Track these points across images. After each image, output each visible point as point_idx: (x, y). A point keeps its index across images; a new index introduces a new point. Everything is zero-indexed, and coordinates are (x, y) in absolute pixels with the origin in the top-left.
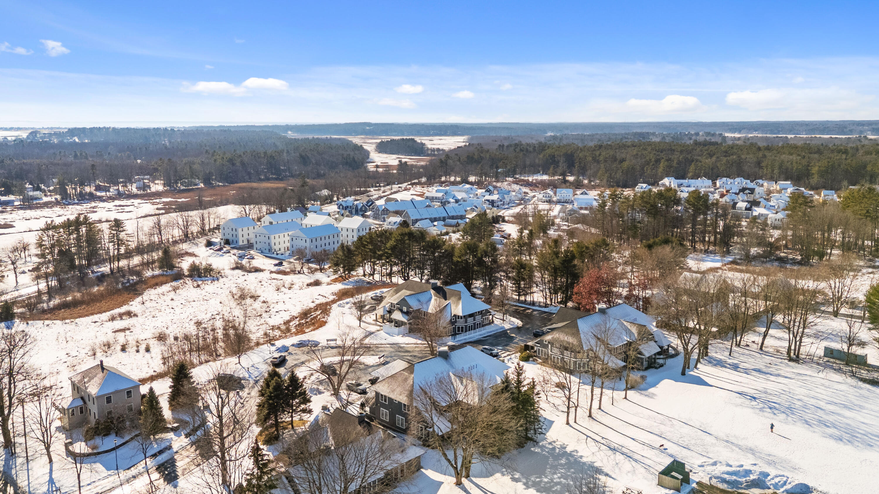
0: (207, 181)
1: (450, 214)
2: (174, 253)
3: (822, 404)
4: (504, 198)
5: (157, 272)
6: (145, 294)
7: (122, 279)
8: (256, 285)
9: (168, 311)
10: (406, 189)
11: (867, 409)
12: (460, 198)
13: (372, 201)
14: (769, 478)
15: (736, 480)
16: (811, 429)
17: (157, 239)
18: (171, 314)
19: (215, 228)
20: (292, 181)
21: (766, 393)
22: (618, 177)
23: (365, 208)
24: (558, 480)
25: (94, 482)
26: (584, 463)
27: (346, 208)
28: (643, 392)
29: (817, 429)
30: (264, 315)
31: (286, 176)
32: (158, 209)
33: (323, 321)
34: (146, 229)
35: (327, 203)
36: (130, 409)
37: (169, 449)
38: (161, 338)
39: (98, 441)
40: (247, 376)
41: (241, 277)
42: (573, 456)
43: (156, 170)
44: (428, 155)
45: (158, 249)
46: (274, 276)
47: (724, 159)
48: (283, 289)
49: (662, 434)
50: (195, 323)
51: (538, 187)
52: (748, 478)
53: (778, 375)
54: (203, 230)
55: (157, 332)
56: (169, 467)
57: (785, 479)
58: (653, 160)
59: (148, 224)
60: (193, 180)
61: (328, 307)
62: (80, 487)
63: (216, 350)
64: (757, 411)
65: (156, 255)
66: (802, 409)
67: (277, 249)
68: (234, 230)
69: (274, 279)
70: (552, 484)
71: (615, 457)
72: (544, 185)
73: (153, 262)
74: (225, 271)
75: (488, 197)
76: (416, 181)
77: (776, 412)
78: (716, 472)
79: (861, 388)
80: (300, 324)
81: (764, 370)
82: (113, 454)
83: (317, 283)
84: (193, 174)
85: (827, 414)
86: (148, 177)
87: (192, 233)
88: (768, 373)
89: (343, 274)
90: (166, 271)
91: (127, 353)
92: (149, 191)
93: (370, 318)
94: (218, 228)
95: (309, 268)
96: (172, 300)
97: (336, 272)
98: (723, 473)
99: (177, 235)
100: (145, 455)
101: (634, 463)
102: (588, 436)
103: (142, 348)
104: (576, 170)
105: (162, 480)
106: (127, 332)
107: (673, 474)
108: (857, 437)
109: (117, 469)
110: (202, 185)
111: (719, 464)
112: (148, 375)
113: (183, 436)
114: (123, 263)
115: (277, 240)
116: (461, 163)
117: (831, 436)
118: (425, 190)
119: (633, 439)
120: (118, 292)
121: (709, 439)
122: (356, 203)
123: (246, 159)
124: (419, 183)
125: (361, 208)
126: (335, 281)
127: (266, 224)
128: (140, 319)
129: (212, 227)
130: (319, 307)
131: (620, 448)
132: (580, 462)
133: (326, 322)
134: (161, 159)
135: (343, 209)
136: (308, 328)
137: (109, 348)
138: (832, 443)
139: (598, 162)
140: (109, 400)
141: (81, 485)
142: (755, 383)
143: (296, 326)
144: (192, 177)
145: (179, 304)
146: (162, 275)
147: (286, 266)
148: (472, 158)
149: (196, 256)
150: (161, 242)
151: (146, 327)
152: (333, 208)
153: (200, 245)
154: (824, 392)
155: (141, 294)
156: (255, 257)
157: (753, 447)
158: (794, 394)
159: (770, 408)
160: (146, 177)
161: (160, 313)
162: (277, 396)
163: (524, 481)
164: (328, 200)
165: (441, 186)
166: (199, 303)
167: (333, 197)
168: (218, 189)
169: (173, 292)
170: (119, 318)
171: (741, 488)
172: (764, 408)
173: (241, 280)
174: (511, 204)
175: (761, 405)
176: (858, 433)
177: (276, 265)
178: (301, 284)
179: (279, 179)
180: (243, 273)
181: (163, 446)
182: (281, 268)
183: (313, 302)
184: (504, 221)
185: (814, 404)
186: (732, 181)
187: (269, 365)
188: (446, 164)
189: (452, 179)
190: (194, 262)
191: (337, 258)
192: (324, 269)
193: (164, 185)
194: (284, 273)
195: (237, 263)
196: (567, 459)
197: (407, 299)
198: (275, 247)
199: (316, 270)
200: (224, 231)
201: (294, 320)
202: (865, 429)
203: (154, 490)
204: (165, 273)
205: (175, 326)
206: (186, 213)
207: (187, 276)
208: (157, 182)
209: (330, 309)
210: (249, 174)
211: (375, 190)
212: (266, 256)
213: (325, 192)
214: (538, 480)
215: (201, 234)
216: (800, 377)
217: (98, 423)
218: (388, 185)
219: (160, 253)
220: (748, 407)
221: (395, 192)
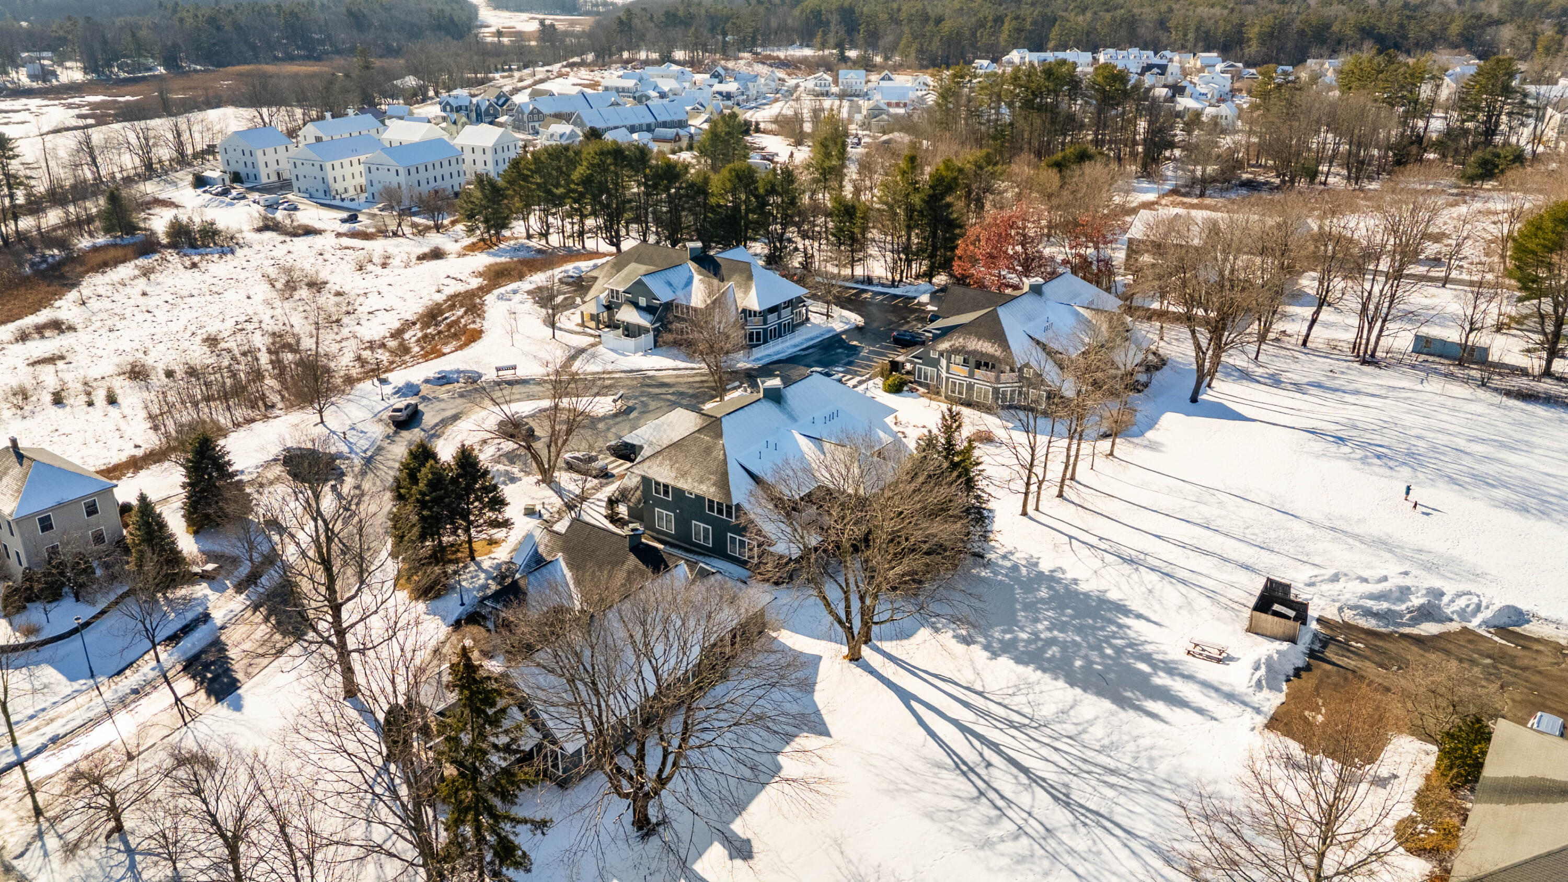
0: (171, 61)
1: (660, 119)
2: (130, 200)
3: (1461, 443)
4: (747, 89)
5: (101, 240)
6: (84, 283)
7: (29, 256)
8: (313, 260)
9: (140, 317)
10: (560, 75)
11: (1540, 447)
12: (666, 89)
13: (504, 95)
14: (1445, 599)
15: (1389, 610)
16: (1468, 493)
17: (89, 175)
18: (148, 323)
19: (203, 152)
20: (339, 61)
21: (1355, 427)
22: (934, 49)
23: (495, 109)
24: (1049, 635)
25: (43, 710)
26: (1087, 595)
27: (459, 109)
28: (1135, 440)
29: (1478, 492)
30: (346, 320)
31: (326, 53)
32: (80, 116)
33: (475, 330)
34: (63, 154)
35: (417, 102)
36: (99, 538)
37: (205, 622)
38: (137, 373)
39: (35, 614)
40: (344, 449)
41: (279, 246)
42: (1059, 581)
43: (63, 41)
44: (587, 13)
45: (95, 194)
46: (346, 241)
47: (1108, 16)
48: (370, 267)
49: (1208, 522)
50: (206, 340)
51: (800, 69)
52: (1410, 604)
53: (1357, 392)
54: (182, 154)
55: (126, 360)
56: (213, 663)
57: (1475, 600)
58: (990, 18)
59: (67, 144)
60: (142, 60)
61: (478, 301)
62: (9, 725)
63: (263, 397)
64: (1359, 464)
65: (93, 207)
66: (1431, 454)
67: (341, 190)
68: (247, 153)
69: (346, 248)
70: (1040, 644)
71: (1140, 578)
72: (811, 66)
73: (90, 220)
74: (245, 234)
75: (718, 87)
76: (576, 59)
77: (1391, 463)
78: (1347, 596)
79: (1511, 409)
80: (425, 337)
81: (1328, 383)
82: (75, 643)
83: (437, 254)
84: (141, 48)
85: (1479, 462)
86: (50, 54)
87: (160, 161)
88: (1337, 390)
89: (486, 236)
90: (121, 237)
91: (68, 408)
92: (55, 82)
93: (569, 320)
94: (211, 150)
95: (414, 225)
96: (144, 294)
97: (471, 231)
98: (1361, 598)
99: (130, 166)
100: (153, 642)
101: (1181, 587)
102: (1070, 537)
103: (100, 397)
104: (860, 37)
105: (202, 694)
106: (60, 364)
107: (1276, 607)
108: (1551, 503)
109: (92, 676)
110: (161, 70)
111: (1343, 579)
112: (123, 457)
113: (231, 591)
114: (26, 223)
115: (338, 172)
116: (656, 26)
117: (1507, 504)
118: (597, 75)
119: (1159, 537)
120: (25, 281)
121: (1296, 525)
122: (474, 100)
123: (242, 19)
124: (583, 64)
125: (487, 110)
126: (472, 248)
127: (308, 142)
128: (81, 334)
129: (199, 148)
130: (454, 300)
131: (1142, 556)
132: (1077, 593)
133: (481, 332)
134: (69, 18)
135: (452, 110)
136: (446, 344)
137: (26, 398)
138: (1514, 519)
139: (898, 23)
140: (46, 524)
141: (13, 719)
142: (1324, 409)
143: (418, 341)
144: (140, 55)
145: (161, 303)
146: (114, 246)
147: (364, 223)
148: (675, 15)
149: (177, 206)
150: (98, 178)
151: (100, 352)
152: (432, 110)
153: (181, 184)
154: (1453, 420)
155: (75, 285)
156: (300, 206)
157: (1384, 537)
158: (1404, 427)
159: (1379, 457)
160: (45, 54)
161: (124, 322)
162: (437, 501)
163: (982, 640)
164: (417, 96)
165: (625, 68)
166: (203, 299)
167: (427, 90)
168: (196, 76)
169: (143, 280)
170: (36, 336)
171: (1404, 625)
172: (1366, 457)
173: (280, 251)
174: (760, 101)
175: (1359, 453)
176: (1549, 494)
177: (344, 221)
178: (405, 257)
179: (312, 56)
180: (282, 238)
181: (190, 616)
182: (357, 226)
183: (439, 291)
184: (757, 130)
185: (1448, 444)
186: (1125, 53)
187: (388, 425)
188: (630, 27)
189: (643, 55)
190: (176, 217)
191: (472, 202)
192: (442, 226)
193: (86, 70)
194: (366, 236)
195: (265, 218)
196: (1050, 588)
197: (645, 280)
198: (336, 186)
199: (428, 229)
200: (227, 157)
201: (409, 328)
202: (1556, 486)
203: (188, 719)
204: (118, 241)
205: (161, 347)
206: (142, 124)
207: (166, 247)
208: (68, 64)
209: (483, 304)
210: (253, 47)
211: (503, 77)
212: (322, 205)
213: (411, 81)
214: (1008, 636)
215: (179, 163)
216: (1396, 394)
217: (28, 577)
218: (526, 67)
219: (102, 201)
220: (1339, 458)
221: (542, 81)
